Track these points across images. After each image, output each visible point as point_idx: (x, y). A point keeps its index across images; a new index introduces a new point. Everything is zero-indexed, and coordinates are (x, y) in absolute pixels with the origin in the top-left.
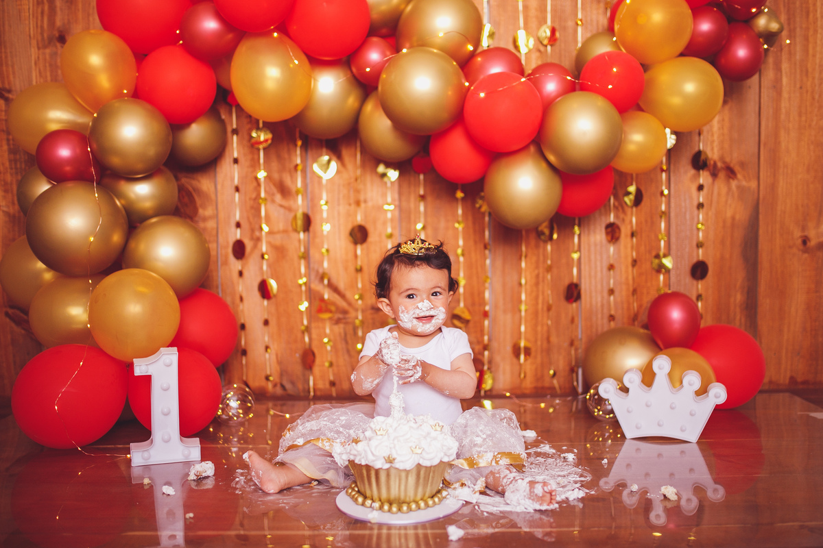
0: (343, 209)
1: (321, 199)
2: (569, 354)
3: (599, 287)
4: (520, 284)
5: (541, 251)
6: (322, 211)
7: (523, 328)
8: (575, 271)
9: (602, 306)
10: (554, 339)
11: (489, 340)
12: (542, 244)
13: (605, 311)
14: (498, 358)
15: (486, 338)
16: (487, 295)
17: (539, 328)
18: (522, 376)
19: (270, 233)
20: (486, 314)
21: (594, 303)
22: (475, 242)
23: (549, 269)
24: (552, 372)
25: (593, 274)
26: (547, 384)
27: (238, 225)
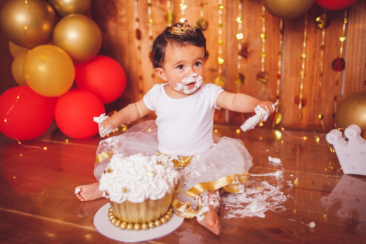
0: (194, 9)
1: (180, 3)
2: (333, 105)
3: (359, 61)
4: (302, 58)
5: (318, 35)
6: (181, 10)
7: (302, 87)
8: (341, 49)
9: (360, 74)
10: (323, 95)
11: (280, 92)
12: (319, 31)
13: (362, 78)
14: (285, 105)
15: (278, 92)
16: (280, 64)
17: (314, 87)
18: (300, 116)
19: (154, 24)
20: (279, 77)
21: (354, 72)
22: (274, 29)
23: (322, 48)
24: (320, 116)
25: (355, 52)
26: (316, 123)
27: (138, 20)
